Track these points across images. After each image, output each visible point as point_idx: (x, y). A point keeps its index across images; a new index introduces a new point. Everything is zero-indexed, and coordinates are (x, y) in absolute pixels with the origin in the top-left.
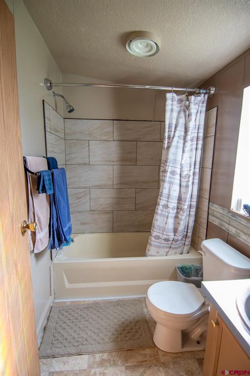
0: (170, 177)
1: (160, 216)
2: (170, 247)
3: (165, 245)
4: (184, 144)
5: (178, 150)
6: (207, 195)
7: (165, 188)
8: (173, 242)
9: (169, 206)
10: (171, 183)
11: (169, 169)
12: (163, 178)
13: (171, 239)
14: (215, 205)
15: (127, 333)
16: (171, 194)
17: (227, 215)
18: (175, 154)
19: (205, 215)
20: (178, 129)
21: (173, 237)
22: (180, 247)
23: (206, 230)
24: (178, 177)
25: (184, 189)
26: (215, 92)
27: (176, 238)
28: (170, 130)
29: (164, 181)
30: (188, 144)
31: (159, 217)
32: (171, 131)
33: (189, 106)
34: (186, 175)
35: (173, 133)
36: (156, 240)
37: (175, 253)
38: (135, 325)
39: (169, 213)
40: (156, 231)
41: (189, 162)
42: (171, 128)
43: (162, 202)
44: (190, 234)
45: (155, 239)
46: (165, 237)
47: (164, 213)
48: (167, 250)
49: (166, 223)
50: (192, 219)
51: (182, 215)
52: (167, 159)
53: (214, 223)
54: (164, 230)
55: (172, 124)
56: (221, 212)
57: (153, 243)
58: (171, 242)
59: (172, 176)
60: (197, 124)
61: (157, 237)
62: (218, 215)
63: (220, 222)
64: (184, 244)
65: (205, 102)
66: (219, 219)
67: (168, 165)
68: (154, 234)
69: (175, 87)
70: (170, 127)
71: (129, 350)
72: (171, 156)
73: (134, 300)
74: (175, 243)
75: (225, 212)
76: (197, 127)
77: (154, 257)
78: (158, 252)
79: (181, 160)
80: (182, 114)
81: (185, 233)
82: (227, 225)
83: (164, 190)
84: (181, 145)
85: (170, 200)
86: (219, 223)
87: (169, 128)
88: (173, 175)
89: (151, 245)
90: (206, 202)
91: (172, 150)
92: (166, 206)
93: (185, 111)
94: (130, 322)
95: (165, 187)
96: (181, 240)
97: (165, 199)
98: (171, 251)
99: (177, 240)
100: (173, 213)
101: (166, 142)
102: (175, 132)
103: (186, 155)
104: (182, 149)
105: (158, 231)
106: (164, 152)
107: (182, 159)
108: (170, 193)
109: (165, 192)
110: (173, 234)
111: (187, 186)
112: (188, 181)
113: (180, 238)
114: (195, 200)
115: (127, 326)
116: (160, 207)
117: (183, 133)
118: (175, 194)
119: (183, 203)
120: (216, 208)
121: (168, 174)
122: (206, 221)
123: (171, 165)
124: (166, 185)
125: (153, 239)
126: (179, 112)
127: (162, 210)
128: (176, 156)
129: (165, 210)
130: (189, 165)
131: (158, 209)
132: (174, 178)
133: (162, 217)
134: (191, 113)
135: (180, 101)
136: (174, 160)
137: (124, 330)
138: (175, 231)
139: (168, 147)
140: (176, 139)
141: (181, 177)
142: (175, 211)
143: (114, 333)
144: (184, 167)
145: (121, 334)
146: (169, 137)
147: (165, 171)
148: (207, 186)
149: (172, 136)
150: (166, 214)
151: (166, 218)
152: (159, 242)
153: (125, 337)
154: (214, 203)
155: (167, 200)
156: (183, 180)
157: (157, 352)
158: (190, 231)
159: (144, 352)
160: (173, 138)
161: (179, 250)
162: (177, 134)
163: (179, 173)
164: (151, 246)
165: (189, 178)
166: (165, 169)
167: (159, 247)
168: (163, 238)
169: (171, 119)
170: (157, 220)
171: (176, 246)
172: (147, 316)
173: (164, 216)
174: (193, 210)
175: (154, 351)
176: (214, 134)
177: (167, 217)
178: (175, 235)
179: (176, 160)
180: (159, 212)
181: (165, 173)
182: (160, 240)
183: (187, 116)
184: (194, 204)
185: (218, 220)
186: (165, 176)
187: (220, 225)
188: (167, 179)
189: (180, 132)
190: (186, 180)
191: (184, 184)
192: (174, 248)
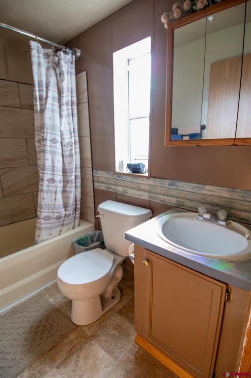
0: (50, 146)
1: (47, 193)
2: (63, 225)
3: (57, 224)
4: (60, 107)
5: (55, 113)
6: (89, 164)
7: (48, 160)
8: (66, 219)
9: (56, 180)
10: (53, 153)
11: (49, 137)
12: (42, 148)
13: (63, 216)
14: (99, 172)
15: (42, 334)
16: (56, 165)
17: (112, 177)
18: (52, 118)
19: (90, 184)
20: (51, 88)
21: (64, 213)
22: (72, 221)
23: (93, 198)
24: (59, 145)
25: (68, 159)
26: (81, 55)
27: (68, 212)
28: (41, 89)
29: (44, 151)
30: (64, 108)
31: (45, 194)
32: (43, 90)
33: (59, 63)
34: (68, 143)
35: (45, 93)
36: (48, 222)
37: (68, 229)
38: (47, 321)
39: (56, 187)
40: (45, 211)
41: (68, 129)
42: (42, 86)
43: (47, 176)
44: (79, 206)
45: (45, 220)
46: (56, 215)
47: (51, 189)
48: (59, 229)
49: (55, 199)
50: (79, 190)
51: (70, 187)
52: (44, 124)
53: (101, 189)
54: (54, 207)
55: (42, 81)
56: (107, 176)
57: (43, 226)
58: (63, 219)
59: (53, 145)
60: (70, 86)
61: (48, 218)
62: (103, 180)
63: (107, 186)
64: (75, 217)
65: (74, 63)
66: (106, 183)
67: (46, 131)
68: (43, 215)
69: (39, 36)
70: (40, 85)
71: (51, 349)
72: (48, 122)
73: (34, 297)
74: (68, 219)
75: (110, 175)
76: (70, 90)
77: (47, 241)
78: (50, 235)
79: (59, 126)
80: (52, 72)
81: (74, 207)
82: (114, 187)
83: (46, 161)
84: (58, 109)
85: (55, 173)
86: (105, 186)
87: (39, 87)
88: (55, 144)
89: (40, 229)
90: (89, 171)
91: (48, 114)
92: (53, 180)
93: (55, 69)
94: (40, 321)
95: (46, 158)
96: (73, 214)
97: (49, 172)
98: (65, 228)
99: (69, 215)
100: (61, 187)
101: (38, 103)
102: (47, 92)
103: (64, 120)
104: (58, 113)
105: (47, 211)
106: (37, 117)
107: (61, 125)
108: (54, 164)
109: (48, 163)
110: (63, 210)
111: (71, 155)
112: (71, 150)
113: (71, 212)
114: (79, 170)
115: (38, 327)
116: (45, 183)
117: (56, 95)
118: (59, 165)
119: (68, 175)
120: (101, 174)
121: (48, 143)
122: (93, 189)
123: (49, 131)
124: (48, 156)
125: (43, 221)
126: (48, 69)
127: (48, 186)
128: (54, 121)
129: (51, 184)
130: (69, 132)
131: (42, 185)
132: (56, 147)
133: (48, 194)
134: (63, 72)
135: (47, 56)
136: (52, 125)
137: (36, 333)
138: (65, 206)
139: (42, 111)
140: (50, 100)
141: (62, 146)
142: (62, 185)
143: (25, 343)
144: (64, 134)
145: (34, 339)
146: (41, 98)
147: (44, 139)
148: (88, 155)
149: (44, 96)
150: (54, 189)
151: (54, 194)
152: (50, 223)
153: (41, 339)
154: (98, 170)
155: (52, 173)
156: (65, 149)
157: (82, 330)
158: (79, 203)
159: (68, 339)
160: (46, 99)
161: (71, 225)
162: (50, 94)
163: (60, 141)
164: (42, 230)
165: (71, 146)
166: (43, 137)
167: (50, 228)
168: (55, 217)
169: (40, 75)
170: (44, 199)
171: (69, 221)
172: (56, 305)
173: (51, 192)
174: (79, 181)
175: (78, 332)
176: (87, 100)
177: (56, 192)
178: (66, 211)
179: (54, 126)
180: (45, 188)
181: (44, 142)
182: (50, 221)
183: (58, 75)
184: (79, 174)
185: (104, 185)
186: (44, 146)
187: (108, 188)
188: (48, 148)
189: (53, 93)
190: (69, 148)
191: (67, 153)
192: (67, 225)
